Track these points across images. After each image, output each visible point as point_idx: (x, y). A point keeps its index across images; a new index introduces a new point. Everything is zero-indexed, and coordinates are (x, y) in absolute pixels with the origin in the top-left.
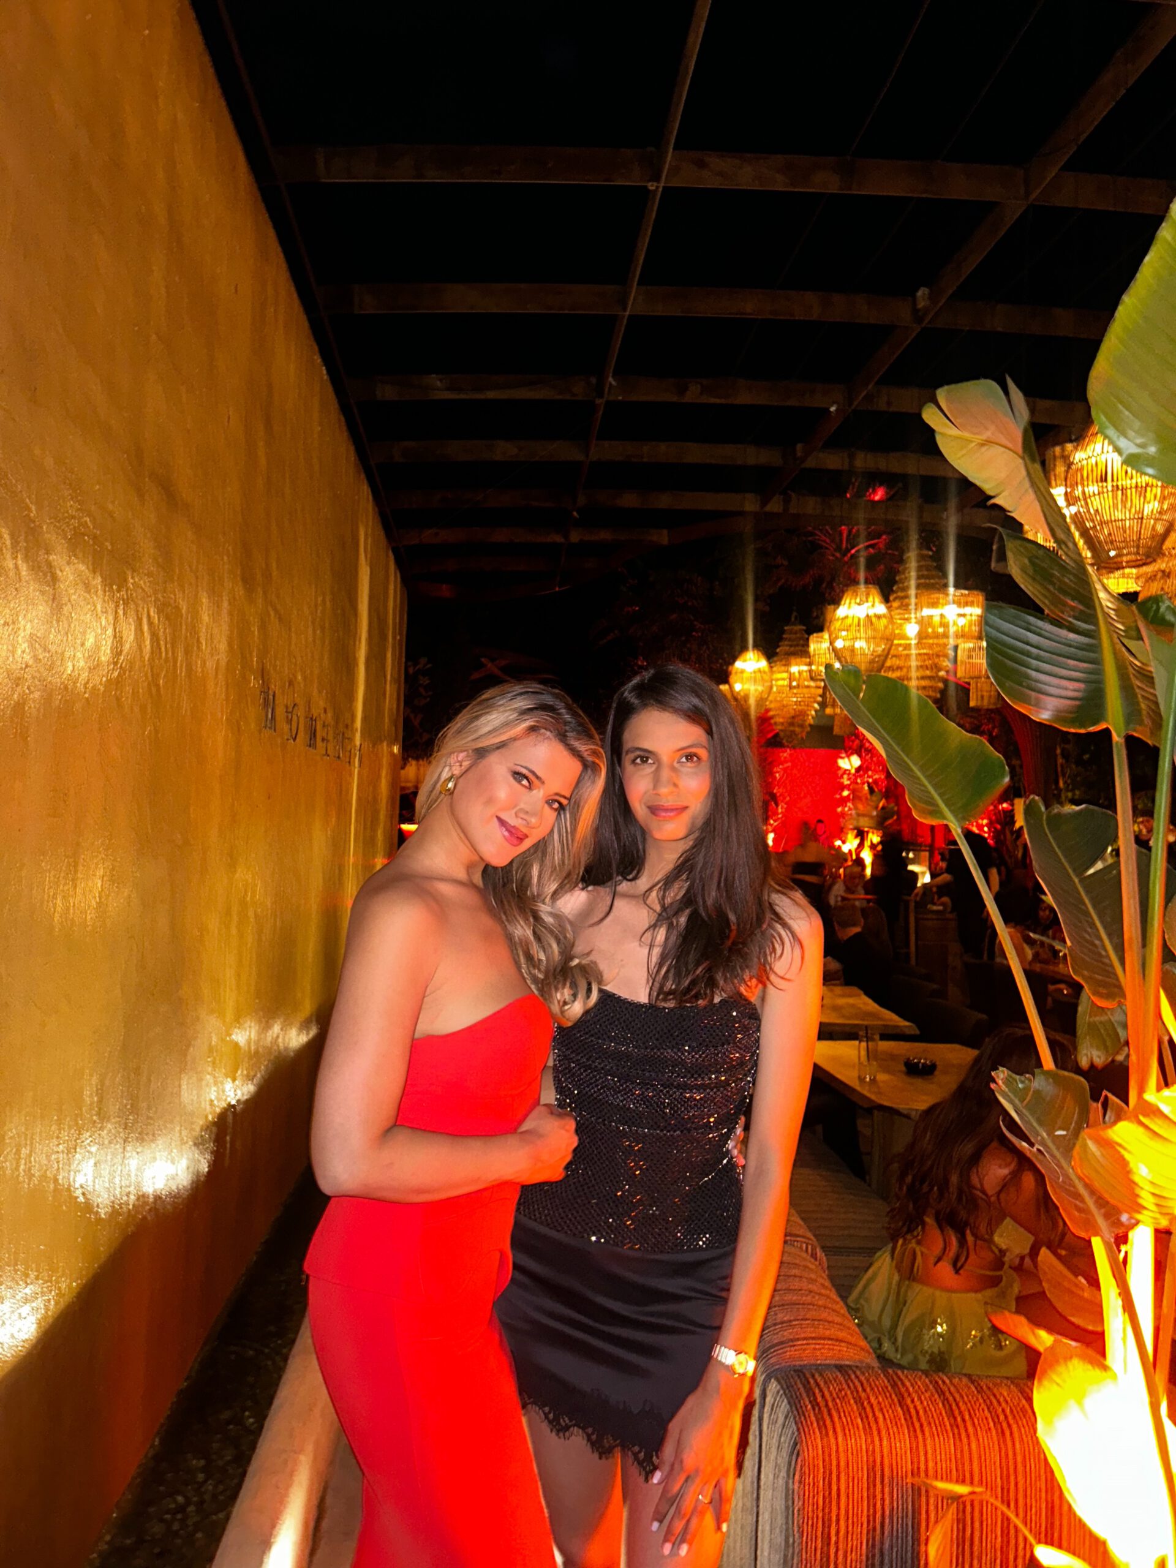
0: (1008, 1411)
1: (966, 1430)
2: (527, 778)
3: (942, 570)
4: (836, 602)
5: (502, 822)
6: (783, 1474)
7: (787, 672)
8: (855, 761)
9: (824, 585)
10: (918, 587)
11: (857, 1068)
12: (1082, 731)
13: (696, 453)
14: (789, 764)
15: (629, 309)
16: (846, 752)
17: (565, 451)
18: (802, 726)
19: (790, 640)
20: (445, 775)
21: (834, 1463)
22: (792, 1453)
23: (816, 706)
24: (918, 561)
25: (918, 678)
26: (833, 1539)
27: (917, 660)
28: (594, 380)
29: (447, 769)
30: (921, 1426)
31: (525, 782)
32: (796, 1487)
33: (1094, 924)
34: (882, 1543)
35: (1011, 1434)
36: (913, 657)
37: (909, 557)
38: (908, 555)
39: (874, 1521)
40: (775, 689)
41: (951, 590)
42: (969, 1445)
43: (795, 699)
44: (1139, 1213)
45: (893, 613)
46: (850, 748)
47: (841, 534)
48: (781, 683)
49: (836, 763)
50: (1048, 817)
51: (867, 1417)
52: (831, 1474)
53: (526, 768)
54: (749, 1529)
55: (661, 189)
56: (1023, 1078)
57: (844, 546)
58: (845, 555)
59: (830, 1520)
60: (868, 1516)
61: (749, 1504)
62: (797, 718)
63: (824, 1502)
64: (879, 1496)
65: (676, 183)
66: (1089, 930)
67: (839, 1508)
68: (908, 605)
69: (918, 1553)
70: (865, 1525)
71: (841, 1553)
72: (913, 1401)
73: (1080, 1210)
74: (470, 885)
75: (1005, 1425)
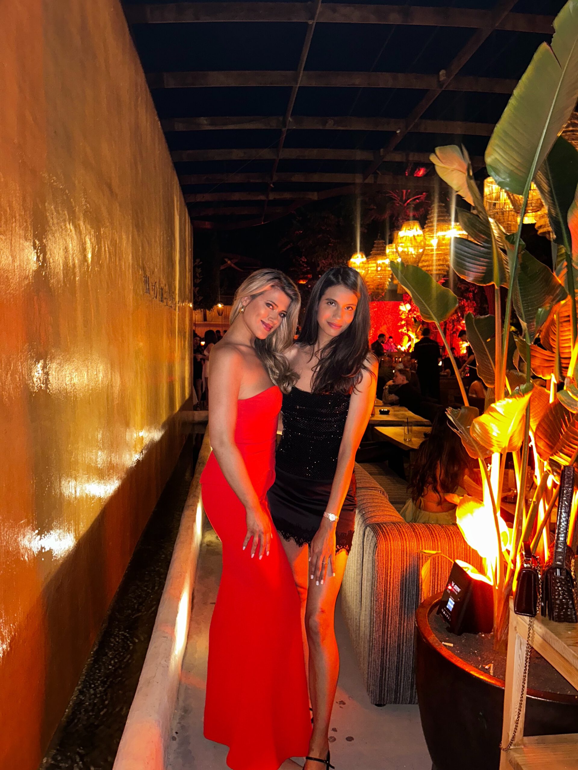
0: (452, 533)
1: (437, 539)
2: (272, 305)
3: (448, 212)
4: (399, 228)
5: (263, 323)
6: (372, 555)
7: (376, 263)
8: (408, 307)
9: (394, 219)
10: (438, 221)
11: (403, 436)
12: (485, 285)
13: (330, 154)
14: (376, 309)
15: (299, 84)
16: (404, 302)
17: (266, 154)
18: (383, 289)
19: (377, 248)
20: (240, 306)
21: (389, 549)
22: (375, 547)
23: (390, 280)
24: (438, 209)
25: (436, 265)
26: (389, 574)
27: (436, 256)
28: (281, 118)
29: (241, 303)
30: (421, 537)
31: (271, 307)
32: (376, 558)
33: (489, 359)
34: (406, 576)
35: (453, 540)
36: (435, 255)
37: (434, 207)
38: (433, 205)
39: (404, 568)
40: (370, 272)
41: (453, 223)
42: (438, 543)
43: (379, 277)
44: (492, 447)
45: (425, 234)
46: (406, 300)
47: (403, 193)
48: (372, 269)
49: (398, 307)
50: (475, 320)
51: (401, 535)
52: (388, 553)
53: (271, 301)
54: (359, 580)
55: (314, 24)
56: (457, 410)
57: (404, 198)
58: (404, 203)
59: (388, 568)
60: (401, 567)
61: (359, 572)
62: (380, 286)
63: (386, 562)
64: (405, 560)
65: (321, 20)
66: (486, 361)
67: (391, 564)
68: (433, 230)
69: (419, 579)
70: (400, 570)
71: (392, 579)
72: (418, 530)
73: (473, 450)
74: (251, 347)
75: (451, 537)
